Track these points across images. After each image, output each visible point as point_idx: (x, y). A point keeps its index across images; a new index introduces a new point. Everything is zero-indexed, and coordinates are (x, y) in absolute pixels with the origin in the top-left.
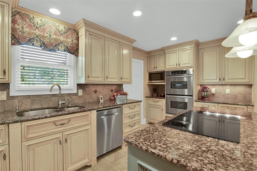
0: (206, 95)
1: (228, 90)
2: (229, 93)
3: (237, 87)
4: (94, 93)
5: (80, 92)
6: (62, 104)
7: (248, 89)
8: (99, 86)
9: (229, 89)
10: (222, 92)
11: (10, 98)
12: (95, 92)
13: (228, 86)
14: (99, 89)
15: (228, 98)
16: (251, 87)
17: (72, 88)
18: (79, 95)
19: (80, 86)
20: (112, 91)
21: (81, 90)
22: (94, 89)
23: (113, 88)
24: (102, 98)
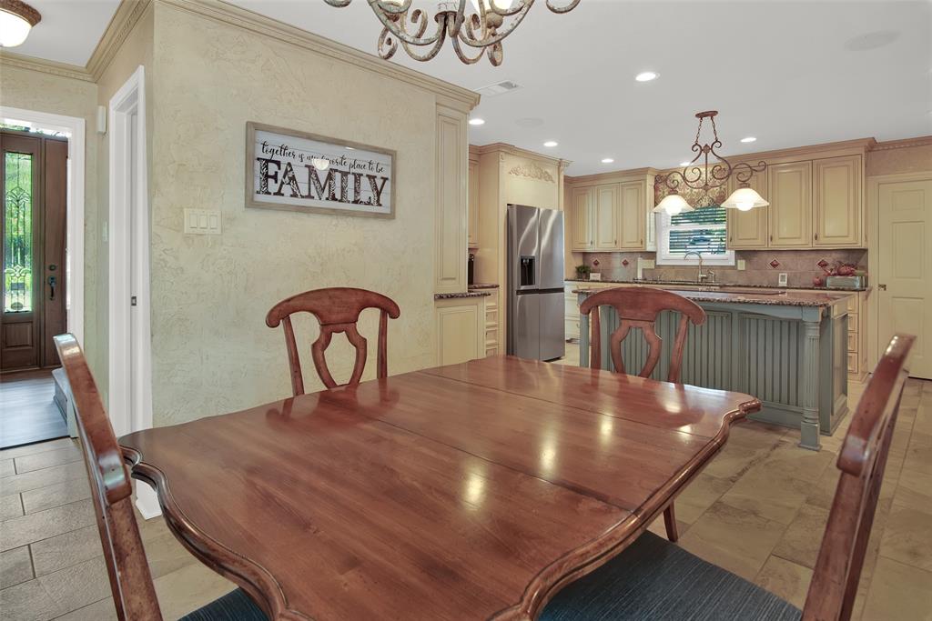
4: (771, 267)
5: (742, 265)
6: (702, 278)
8: (784, 255)
11: (658, 267)
12: (774, 265)
14: (781, 259)
17: (728, 258)
18: (739, 269)
19: (740, 254)
20: (823, 265)
21: (744, 261)
22: (771, 259)
23: (829, 259)
24: (783, 277)
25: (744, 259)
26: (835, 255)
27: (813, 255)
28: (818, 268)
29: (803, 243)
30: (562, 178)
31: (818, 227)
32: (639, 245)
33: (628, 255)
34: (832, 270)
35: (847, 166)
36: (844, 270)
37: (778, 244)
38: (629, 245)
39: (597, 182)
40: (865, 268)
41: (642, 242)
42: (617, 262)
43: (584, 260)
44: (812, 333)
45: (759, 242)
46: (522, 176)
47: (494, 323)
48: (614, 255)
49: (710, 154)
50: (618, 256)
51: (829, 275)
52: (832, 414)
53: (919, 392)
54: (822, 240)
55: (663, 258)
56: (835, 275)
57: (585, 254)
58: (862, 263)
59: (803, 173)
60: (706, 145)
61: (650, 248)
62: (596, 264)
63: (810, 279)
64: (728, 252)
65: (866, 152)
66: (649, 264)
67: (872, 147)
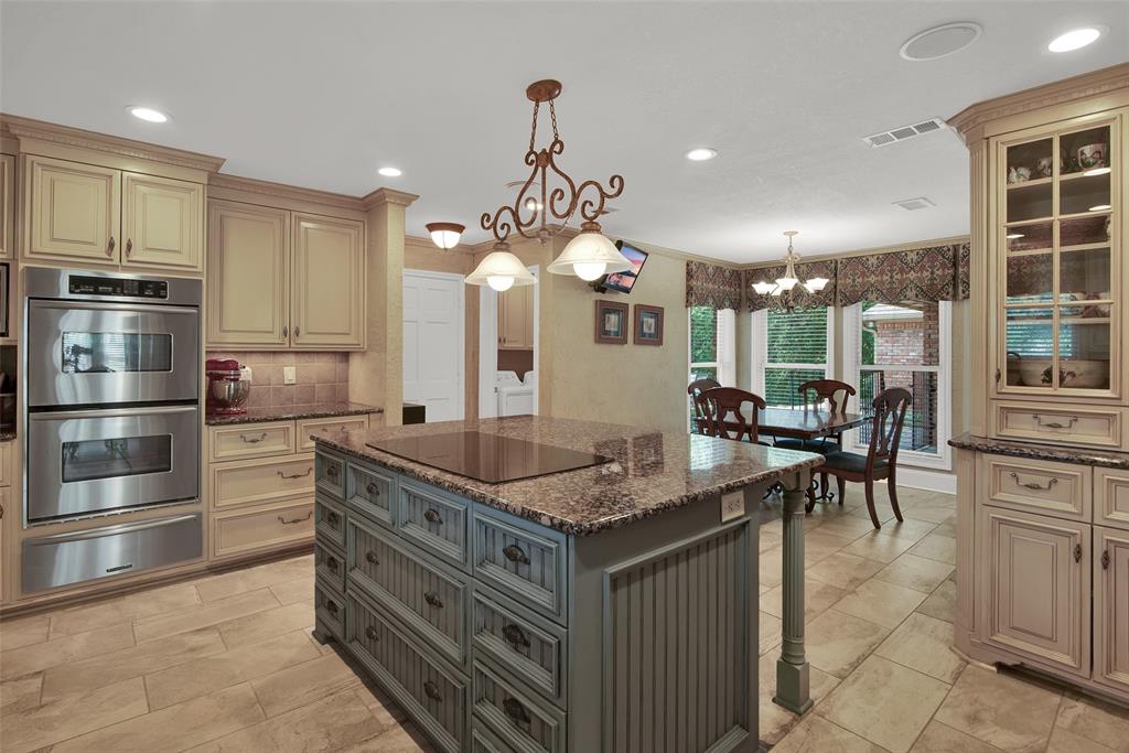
0: (232, 392)
1: (290, 371)
2: (294, 382)
3: (316, 358)
7: (341, 366)
9: (293, 368)
10: (274, 380)
13: (292, 358)
15: (290, 399)
16: (347, 361)
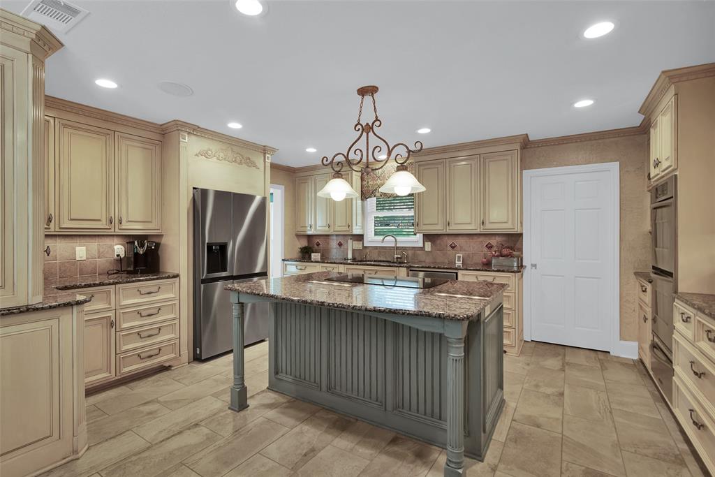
4: (449, 248)
5: (428, 247)
6: (397, 258)
8: (460, 238)
11: (365, 248)
12: (453, 247)
14: (459, 242)
17: (416, 240)
18: (426, 250)
19: (428, 237)
20: (490, 247)
21: (430, 243)
22: (450, 241)
23: (494, 242)
24: (459, 257)
25: (430, 241)
26: (498, 239)
27: (482, 239)
28: (486, 250)
29: (472, 228)
30: (268, 165)
31: (484, 214)
32: (346, 229)
33: (342, 237)
34: (495, 252)
35: (506, 160)
36: (505, 251)
37: (454, 229)
38: (339, 229)
39: (315, 173)
40: (521, 250)
41: (349, 226)
42: (334, 243)
43: (308, 242)
44: (456, 352)
45: (439, 227)
46: (215, 159)
47: (173, 316)
48: (332, 238)
49: (371, 134)
50: (335, 238)
51: (494, 256)
52: (484, 432)
53: (563, 366)
54: (488, 226)
55: (370, 239)
56: (498, 256)
57: (309, 237)
58: (518, 245)
59: (473, 166)
60: (367, 124)
61: (357, 231)
62: (318, 244)
63: (480, 259)
64: (418, 235)
65: (521, 149)
66: (358, 245)
67: (526, 145)
